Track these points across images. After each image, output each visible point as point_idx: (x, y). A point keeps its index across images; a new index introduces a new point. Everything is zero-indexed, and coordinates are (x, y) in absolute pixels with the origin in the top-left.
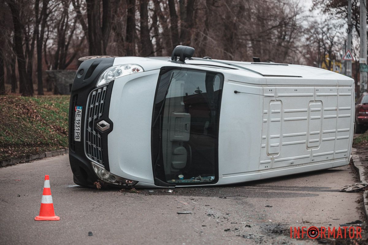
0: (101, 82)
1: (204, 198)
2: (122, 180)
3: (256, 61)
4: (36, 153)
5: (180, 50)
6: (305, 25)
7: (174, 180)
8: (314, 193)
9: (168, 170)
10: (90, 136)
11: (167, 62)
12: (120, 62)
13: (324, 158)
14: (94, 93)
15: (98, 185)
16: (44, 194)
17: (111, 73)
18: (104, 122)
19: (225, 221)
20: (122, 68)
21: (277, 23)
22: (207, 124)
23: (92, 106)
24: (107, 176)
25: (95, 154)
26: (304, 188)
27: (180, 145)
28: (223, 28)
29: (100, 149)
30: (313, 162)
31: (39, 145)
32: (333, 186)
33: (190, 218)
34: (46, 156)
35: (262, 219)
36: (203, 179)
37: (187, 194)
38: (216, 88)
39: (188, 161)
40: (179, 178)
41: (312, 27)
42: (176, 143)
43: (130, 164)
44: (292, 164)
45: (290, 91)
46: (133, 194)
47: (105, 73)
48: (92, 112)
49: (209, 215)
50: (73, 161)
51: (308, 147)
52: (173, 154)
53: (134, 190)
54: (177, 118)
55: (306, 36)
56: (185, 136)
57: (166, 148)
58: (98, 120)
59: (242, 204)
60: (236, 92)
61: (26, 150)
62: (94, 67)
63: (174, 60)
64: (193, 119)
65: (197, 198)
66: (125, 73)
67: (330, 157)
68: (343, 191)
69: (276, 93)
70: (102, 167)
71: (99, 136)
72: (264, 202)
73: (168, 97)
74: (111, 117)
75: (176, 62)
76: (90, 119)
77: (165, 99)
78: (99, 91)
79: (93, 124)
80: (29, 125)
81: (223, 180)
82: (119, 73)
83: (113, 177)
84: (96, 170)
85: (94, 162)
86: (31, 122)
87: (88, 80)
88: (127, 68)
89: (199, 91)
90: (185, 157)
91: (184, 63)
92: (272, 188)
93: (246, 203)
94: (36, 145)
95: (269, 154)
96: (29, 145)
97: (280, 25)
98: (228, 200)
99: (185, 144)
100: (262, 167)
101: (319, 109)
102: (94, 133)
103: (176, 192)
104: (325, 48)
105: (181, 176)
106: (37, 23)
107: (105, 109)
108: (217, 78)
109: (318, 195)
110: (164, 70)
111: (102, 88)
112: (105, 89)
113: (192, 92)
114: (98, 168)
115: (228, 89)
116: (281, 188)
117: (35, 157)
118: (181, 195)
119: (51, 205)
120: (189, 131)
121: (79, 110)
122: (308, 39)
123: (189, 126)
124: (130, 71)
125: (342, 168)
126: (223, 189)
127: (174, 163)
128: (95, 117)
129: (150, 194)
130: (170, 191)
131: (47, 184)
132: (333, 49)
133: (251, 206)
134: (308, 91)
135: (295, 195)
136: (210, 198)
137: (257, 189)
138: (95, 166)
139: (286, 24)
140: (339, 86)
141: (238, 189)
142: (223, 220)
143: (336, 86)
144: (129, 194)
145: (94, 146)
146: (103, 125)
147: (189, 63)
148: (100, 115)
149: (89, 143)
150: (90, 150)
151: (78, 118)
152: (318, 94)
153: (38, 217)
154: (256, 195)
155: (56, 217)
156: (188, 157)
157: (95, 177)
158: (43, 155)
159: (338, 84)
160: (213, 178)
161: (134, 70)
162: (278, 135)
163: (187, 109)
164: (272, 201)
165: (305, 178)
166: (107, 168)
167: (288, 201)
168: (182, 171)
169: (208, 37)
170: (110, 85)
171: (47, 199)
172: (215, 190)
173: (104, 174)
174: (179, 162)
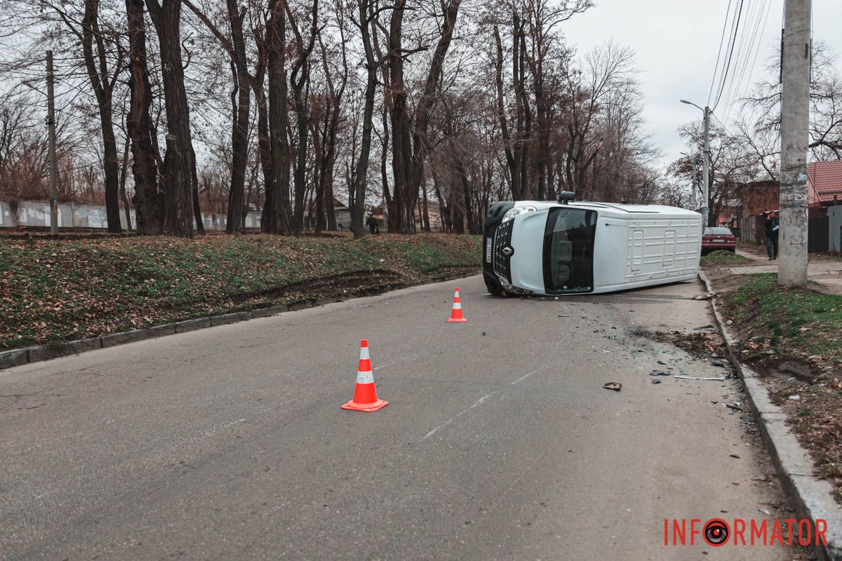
0: (505, 220)
1: (581, 304)
2: (522, 290)
3: (625, 203)
4: (471, 271)
5: (565, 194)
6: (662, 186)
7: (560, 290)
8: (670, 300)
9: (555, 283)
10: (497, 259)
11: (555, 204)
12: (518, 204)
13: (676, 273)
14: (500, 228)
15: (504, 294)
16: (455, 302)
17: (513, 213)
18: (507, 248)
19: (595, 323)
20: (521, 209)
21: (642, 185)
22: (585, 249)
23: (499, 237)
24: (510, 287)
25: (501, 272)
26: (661, 296)
27: (564, 264)
28: (605, 189)
29: (505, 268)
30: (668, 276)
31: (473, 266)
32: (685, 295)
33: (567, 320)
34: (478, 273)
35: (626, 322)
36: (582, 289)
37: (569, 300)
38: (592, 223)
39: (570, 276)
40: (563, 289)
41: (666, 188)
42: (561, 263)
43: (528, 279)
44: (651, 278)
45: (650, 223)
46: (529, 301)
47: (508, 213)
48: (499, 241)
49: (583, 318)
50: (486, 277)
51: (664, 266)
52: (559, 271)
53: (529, 297)
54: (562, 244)
55: (662, 193)
56: (568, 258)
57: (554, 266)
58: (503, 247)
59: (611, 308)
60: (607, 225)
61: (464, 269)
62: (500, 208)
63: (560, 202)
64: (574, 246)
65: (575, 303)
66: (523, 212)
67: (682, 273)
68: (694, 299)
69: (638, 225)
70: (507, 281)
71: (504, 258)
72: (628, 307)
73: (554, 231)
74: (512, 244)
75: (561, 203)
76: (498, 246)
77: (552, 233)
78: (504, 226)
79: (500, 250)
80: (467, 253)
81: (597, 290)
82: (518, 213)
83: (514, 288)
84: (502, 283)
85: (501, 277)
86: (469, 251)
87: (496, 219)
88: (524, 209)
89: (582, 225)
90: (568, 273)
91: (567, 204)
92: (635, 296)
93: (613, 308)
94: (471, 266)
95: (633, 271)
96: (466, 266)
97: (644, 187)
98: (600, 305)
99: (568, 264)
100: (628, 280)
101: (673, 236)
102: (501, 256)
103: (561, 299)
104: (675, 201)
105: (565, 287)
106: (485, 190)
107: (508, 239)
108: (593, 215)
109: (672, 302)
110: (552, 210)
111: (506, 224)
112: (508, 224)
113: (576, 225)
114: (504, 282)
115: (600, 222)
116: (640, 296)
117: (469, 274)
118: (564, 301)
119: (460, 310)
120: (571, 254)
121: (489, 240)
122: (663, 196)
123: (571, 250)
124: (526, 211)
125: (691, 281)
126: (597, 297)
127: (560, 277)
128: (501, 245)
129: (541, 300)
130: (557, 298)
131: (457, 294)
132: (681, 201)
133: (617, 310)
134: (665, 223)
135: (653, 302)
136: (586, 303)
137: (623, 296)
138: (502, 280)
139: (648, 186)
140: (689, 219)
141: (609, 297)
142: (594, 322)
143: (687, 219)
144: (526, 300)
145: (501, 266)
146: (507, 251)
147: (571, 204)
148: (505, 243)
149: (497, 264)
150: (498, 269)
151: (489, 246)
152: (673, 225)
153: (450, 319)
154: (622, 302)
155: (464, 319)
156: (571, 273)
157: (502, 288)
158: (476, 273)
159: (689, 218)
160: (589, 288)
161: (529, 210)
162: (640, 257)
163: (570, 238)
164: (634, 307)
165: (661, 289)
166: (510, 282)
167: (648, 307)
168: (566, 283)
169: (594, 195)
170: (512, 222)
171: (457, 306)
172: (590, 297)
173: (508, 286)
174: (564, 277)
